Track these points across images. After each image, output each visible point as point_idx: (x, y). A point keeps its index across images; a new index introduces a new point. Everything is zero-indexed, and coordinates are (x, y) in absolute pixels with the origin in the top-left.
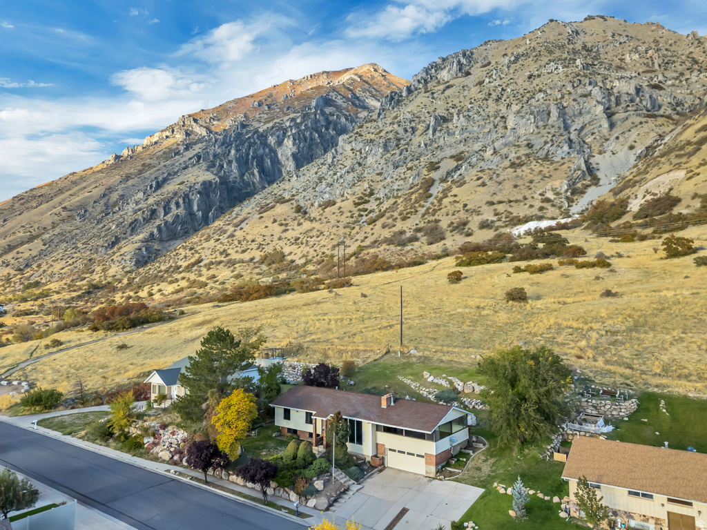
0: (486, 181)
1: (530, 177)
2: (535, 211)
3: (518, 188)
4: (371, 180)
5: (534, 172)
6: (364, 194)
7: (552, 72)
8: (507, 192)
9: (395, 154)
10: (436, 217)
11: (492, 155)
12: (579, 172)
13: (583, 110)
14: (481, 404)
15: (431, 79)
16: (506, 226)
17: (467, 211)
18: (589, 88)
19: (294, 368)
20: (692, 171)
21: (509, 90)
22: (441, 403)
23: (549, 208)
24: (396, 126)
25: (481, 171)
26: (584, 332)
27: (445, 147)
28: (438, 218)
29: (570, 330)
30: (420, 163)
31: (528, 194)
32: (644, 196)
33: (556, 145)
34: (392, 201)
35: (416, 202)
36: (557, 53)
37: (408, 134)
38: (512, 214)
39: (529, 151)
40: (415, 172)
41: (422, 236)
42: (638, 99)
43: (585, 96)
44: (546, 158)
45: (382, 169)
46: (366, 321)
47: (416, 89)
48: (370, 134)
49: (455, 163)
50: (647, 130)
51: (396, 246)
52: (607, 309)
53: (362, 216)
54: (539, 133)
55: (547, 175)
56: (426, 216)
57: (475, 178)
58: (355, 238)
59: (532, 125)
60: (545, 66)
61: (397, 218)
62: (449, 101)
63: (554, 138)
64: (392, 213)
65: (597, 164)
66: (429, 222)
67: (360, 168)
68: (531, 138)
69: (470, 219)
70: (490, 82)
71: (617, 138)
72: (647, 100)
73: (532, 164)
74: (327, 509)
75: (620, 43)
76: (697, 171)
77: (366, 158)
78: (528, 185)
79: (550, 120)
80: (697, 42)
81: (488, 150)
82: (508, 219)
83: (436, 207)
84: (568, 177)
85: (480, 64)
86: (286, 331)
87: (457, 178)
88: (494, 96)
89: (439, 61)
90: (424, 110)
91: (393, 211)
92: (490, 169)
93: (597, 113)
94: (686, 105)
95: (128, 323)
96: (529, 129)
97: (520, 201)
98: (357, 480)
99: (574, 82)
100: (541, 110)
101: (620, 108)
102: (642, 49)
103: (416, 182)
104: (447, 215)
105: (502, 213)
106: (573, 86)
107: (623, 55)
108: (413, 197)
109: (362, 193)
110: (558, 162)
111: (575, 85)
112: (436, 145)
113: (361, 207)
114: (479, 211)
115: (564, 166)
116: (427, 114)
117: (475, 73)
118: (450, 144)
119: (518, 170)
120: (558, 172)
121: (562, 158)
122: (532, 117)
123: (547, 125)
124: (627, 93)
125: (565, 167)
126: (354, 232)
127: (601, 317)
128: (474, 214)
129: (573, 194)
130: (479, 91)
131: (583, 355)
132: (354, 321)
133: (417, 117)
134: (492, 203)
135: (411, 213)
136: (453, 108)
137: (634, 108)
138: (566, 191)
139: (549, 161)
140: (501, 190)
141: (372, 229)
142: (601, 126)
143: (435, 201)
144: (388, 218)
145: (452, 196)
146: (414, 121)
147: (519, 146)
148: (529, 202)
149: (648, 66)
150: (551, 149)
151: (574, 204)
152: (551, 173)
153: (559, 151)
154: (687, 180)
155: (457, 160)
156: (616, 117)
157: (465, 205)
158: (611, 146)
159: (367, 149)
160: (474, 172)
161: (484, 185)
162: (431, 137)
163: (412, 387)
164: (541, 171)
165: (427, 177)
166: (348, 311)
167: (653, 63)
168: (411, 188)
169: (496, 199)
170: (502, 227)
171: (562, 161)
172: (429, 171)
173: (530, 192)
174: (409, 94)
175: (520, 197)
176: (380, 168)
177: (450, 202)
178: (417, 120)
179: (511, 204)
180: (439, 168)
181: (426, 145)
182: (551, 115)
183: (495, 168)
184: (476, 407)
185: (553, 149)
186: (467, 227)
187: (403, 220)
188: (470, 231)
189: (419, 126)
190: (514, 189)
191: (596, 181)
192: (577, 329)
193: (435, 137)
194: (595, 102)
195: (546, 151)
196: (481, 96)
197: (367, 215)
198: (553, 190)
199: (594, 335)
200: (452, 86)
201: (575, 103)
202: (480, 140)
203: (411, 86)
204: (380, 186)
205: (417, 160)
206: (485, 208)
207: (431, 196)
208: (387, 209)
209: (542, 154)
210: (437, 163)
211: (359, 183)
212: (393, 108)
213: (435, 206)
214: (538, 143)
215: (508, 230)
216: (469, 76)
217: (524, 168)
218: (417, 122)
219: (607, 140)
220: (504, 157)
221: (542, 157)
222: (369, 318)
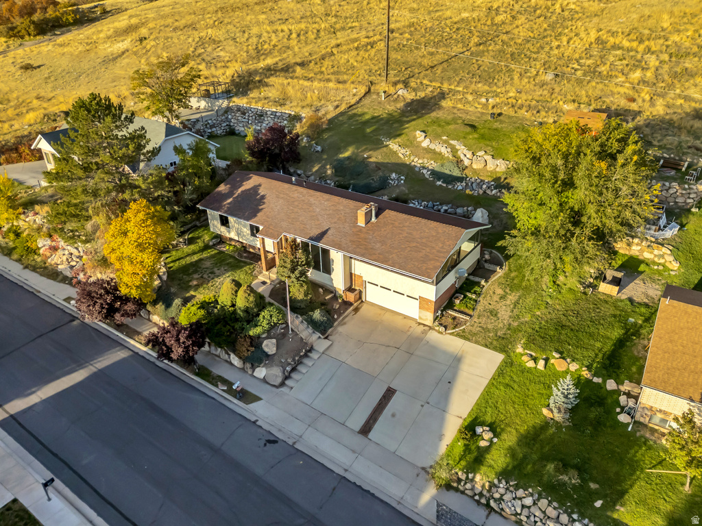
14: (495, 188)
19: (244, 113)
22: (439, 183)
26: (639, 57)
29: (619, 52)
46: (338, 33)
52: (671, 13)
74: (282, 384)
86: (233, 49)
95: (32, 27)
98: (323, 332)
127: (663, 30)
131: (636, 96)
132: (322, 33)
163: (400, 155)
166: (315, 15)
184: (488, 192)
192: (629, 50)
199: (653, 61)
222: (343, 29)
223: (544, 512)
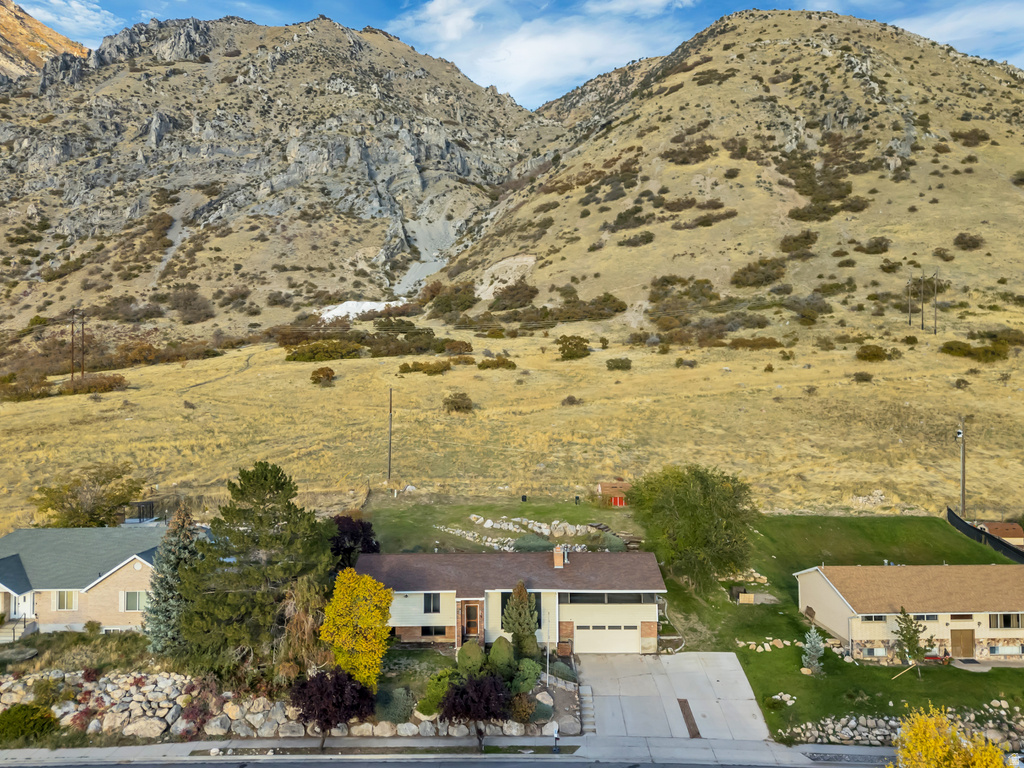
0: (267, 233)
1: (334, 237)
2: (348, 287)
3: (319, 250)
4: (42, 202)
5: (337, 231)
6: (29, 225)
7: (339, 93)
8: (301, 254)
9: (87, 163)
10: (188, 280)
11: (269, 195)
12: (398, 240)
13: (389, 156)
15: (141, 50)
16: (311, 304)
17: (243, 275)
18: (396, 128)
20: (542, 258)
21: (279, 102)
23: (366, 284)
24: (82, 115)
25: (256, 217)
26: (597, 449)
27: (184, 169)
28: (193, 282)
30: (139, 186)
31: (334, 260)
32: (492, 283)
33: (362, 197)
34: (92, 244)
35: (144, 250)
36: (342, 68)
37: (108, 134)
38: (316, 287)
39: (324, 199)
40: (133, 201)
41: (169, 309)
42: (449, 156)
43: (391, 137)
44: (351, 213)
45: (62, 185)
47: (114, 61)
48: (28, 120)
49: (206, 200)
50: (463, 199)
51: (121, 322)
53: (29, 263)
54: (336, 176)
55: (356, 238)
56: (169, 277)
57: (247, 226)
58: (22, 303)
59: (326, 162)
60: (329, 82)
61: (111, 275)
62: (180, 95)
63: (359, 187)
64: (99, 265)
65: (413, 232)
66: (177, 287)
67: (13, 176)
68: (325, 181)
69: (251, 288)
70: (245, 82)
71: (432, 202)
72: (457, 159)
73: (332, 218)
74: (583, 731)
75: (416, 77)
76: (549, 258)
77: (24, 159)
78: (333, 248)
79: (349, 161)
80: (496, 100)
81: (262, 186)
82: (312, 295)
83: (185, 264)
84: (384, 245)
85: (221, 50)
87: (214, 222)
88: (257, 105)
89: (153, 26)
90: (135, 99)
91: (101, 262)
92: (270, 217)
93: (407, 164)
94: (495, 176)
96: (322, 167)
97: (326, 271)
99: (376, 114)
100: (337, 143)
101: (430, 162)
102: (442, 91)
103: (137, 218)
104: (209, 278)
105: (301, 285)
106: (375, 119)
107: (420, 93)
108: (137, 242)
109: (24, 222)
110: (368, 221)
111: (378, 120)
112: (166, 163)
113: (25, 247)
114: (264, 278)
115: (375, 229)
116: (141, 108)
117: (217, 61)
118: (191, 166)
119: (313, 224)
120: (370, 235)
121: (373, 218)
122: (325, 150)
123: (346, 167)
124: (438, 146)
125: (377, 230)
126: (15, 291)
128: (256, 281)
129: (392, 268)
130: (229, 91)
133: (124, 109)
134: (283, 269)
135: (139, 268)
136: (188, 108)
137: (445, 167)
138: (385, 264)
139: (355, 218)
140: (292, 251)
141: (59, 289)
142: (412, 182)
143: (182, 255)
144: (91, 273)
145: (211, 249)
146: (118, 113)
147: (309, 189)
148: (339, 274)
149: (449, 115)
150: (356, 201)
151: (396, 282)
152: (362, 236)
153: (367, 207)
154: (540, 268)
155: (210, 193)
156: (427, 173)
157: (238, 267)
158: (425, 210)
159: (25, 143)
160: (242, 216)
161: (263, 238)
162: (154, 147)
163: (469, 538)
164: (347, 231)
165: (158, 212)
167: (455, 114)
168: (130, 227)
169: (288, 262)
170: (304, 305)
171: (373, 222)
172: (160, 203)
173: (336, 258)
174: (101, 65)
175: (324, 264)
176: (58, 183)
177: (211, 259)
178: (125, 114)
179: (313, 272)
180: (176, 200)
181: (146, 158)
182: (351, 153)
183: (276, 215)
185: (359, 202)
186: (248, 302)
187: (125, 279)
188: (254, 307)
189: (128, 125)
190: (313, 252)
191: (416, 255)
193: (160, 148)
194: (403, 149)
195: (349, 204)
196: (235, 101)
197: (39, 264)
198: (367, 260)
199: (611, 451)
200: (181, 72)
201: (379, 144)
202: (243, 169)
203: (103, 53)
204: (61, 213)
205: (132, 180)
206: (271, 274)
207: (171, 244)
208: (83, 256)
209: (344, 206)
210: (172, 193)
211: (14, 204)
212: (72, 83)
213: (183, 262)
214: (337, 191)
215: (314, 311)
216: (207, 64)
217: (321, 222)
218: (125, 116)
219: (420, 202)
220: (289, 202)
221: (344, 211)
223: (867, 726)
